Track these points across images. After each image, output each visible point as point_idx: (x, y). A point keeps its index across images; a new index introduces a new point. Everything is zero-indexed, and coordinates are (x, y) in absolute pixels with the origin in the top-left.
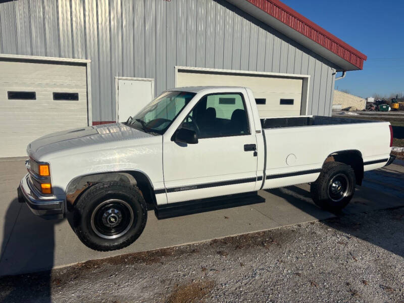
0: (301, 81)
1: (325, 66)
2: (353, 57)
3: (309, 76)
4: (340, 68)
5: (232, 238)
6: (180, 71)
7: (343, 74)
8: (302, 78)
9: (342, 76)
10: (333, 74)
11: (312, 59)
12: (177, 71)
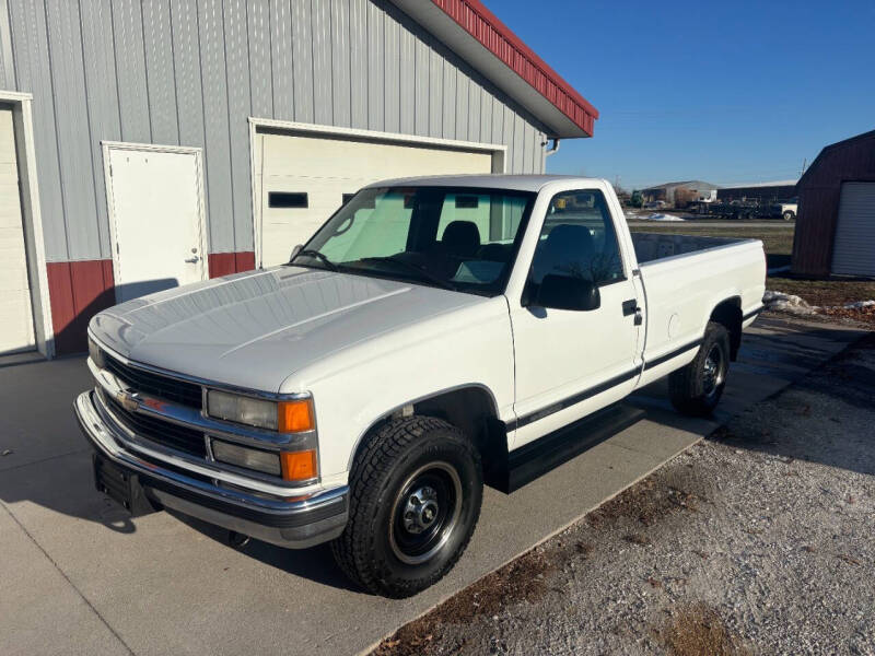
0: (490, 156)
1: (530, 129)
2: (580, 113)
3: (505, 148)
4: (553, 134)
5: (612, 502)
6: (261, 129)
7: (555, 145)
8: (491, 152)
9: (554, 149)
10: (543, 144)
11: (510, 113)
12: (253, 130)
